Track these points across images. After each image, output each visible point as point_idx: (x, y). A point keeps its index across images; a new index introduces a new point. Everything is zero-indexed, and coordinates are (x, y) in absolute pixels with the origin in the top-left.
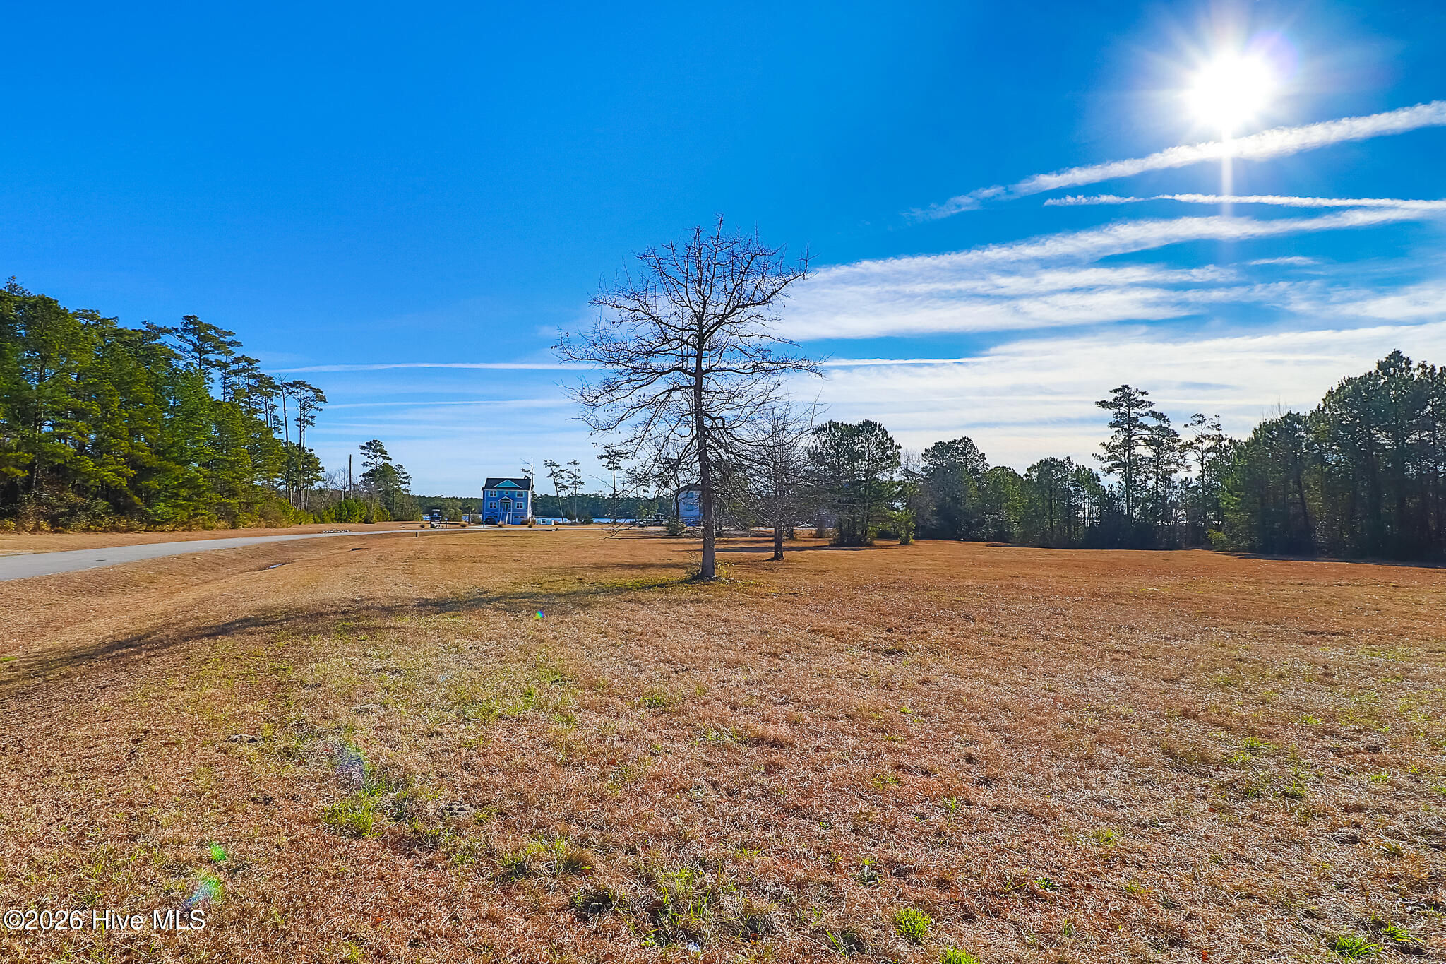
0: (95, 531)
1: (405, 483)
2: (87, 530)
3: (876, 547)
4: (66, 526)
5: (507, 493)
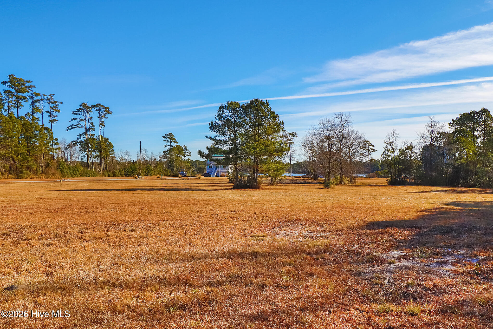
1: (188, 155)
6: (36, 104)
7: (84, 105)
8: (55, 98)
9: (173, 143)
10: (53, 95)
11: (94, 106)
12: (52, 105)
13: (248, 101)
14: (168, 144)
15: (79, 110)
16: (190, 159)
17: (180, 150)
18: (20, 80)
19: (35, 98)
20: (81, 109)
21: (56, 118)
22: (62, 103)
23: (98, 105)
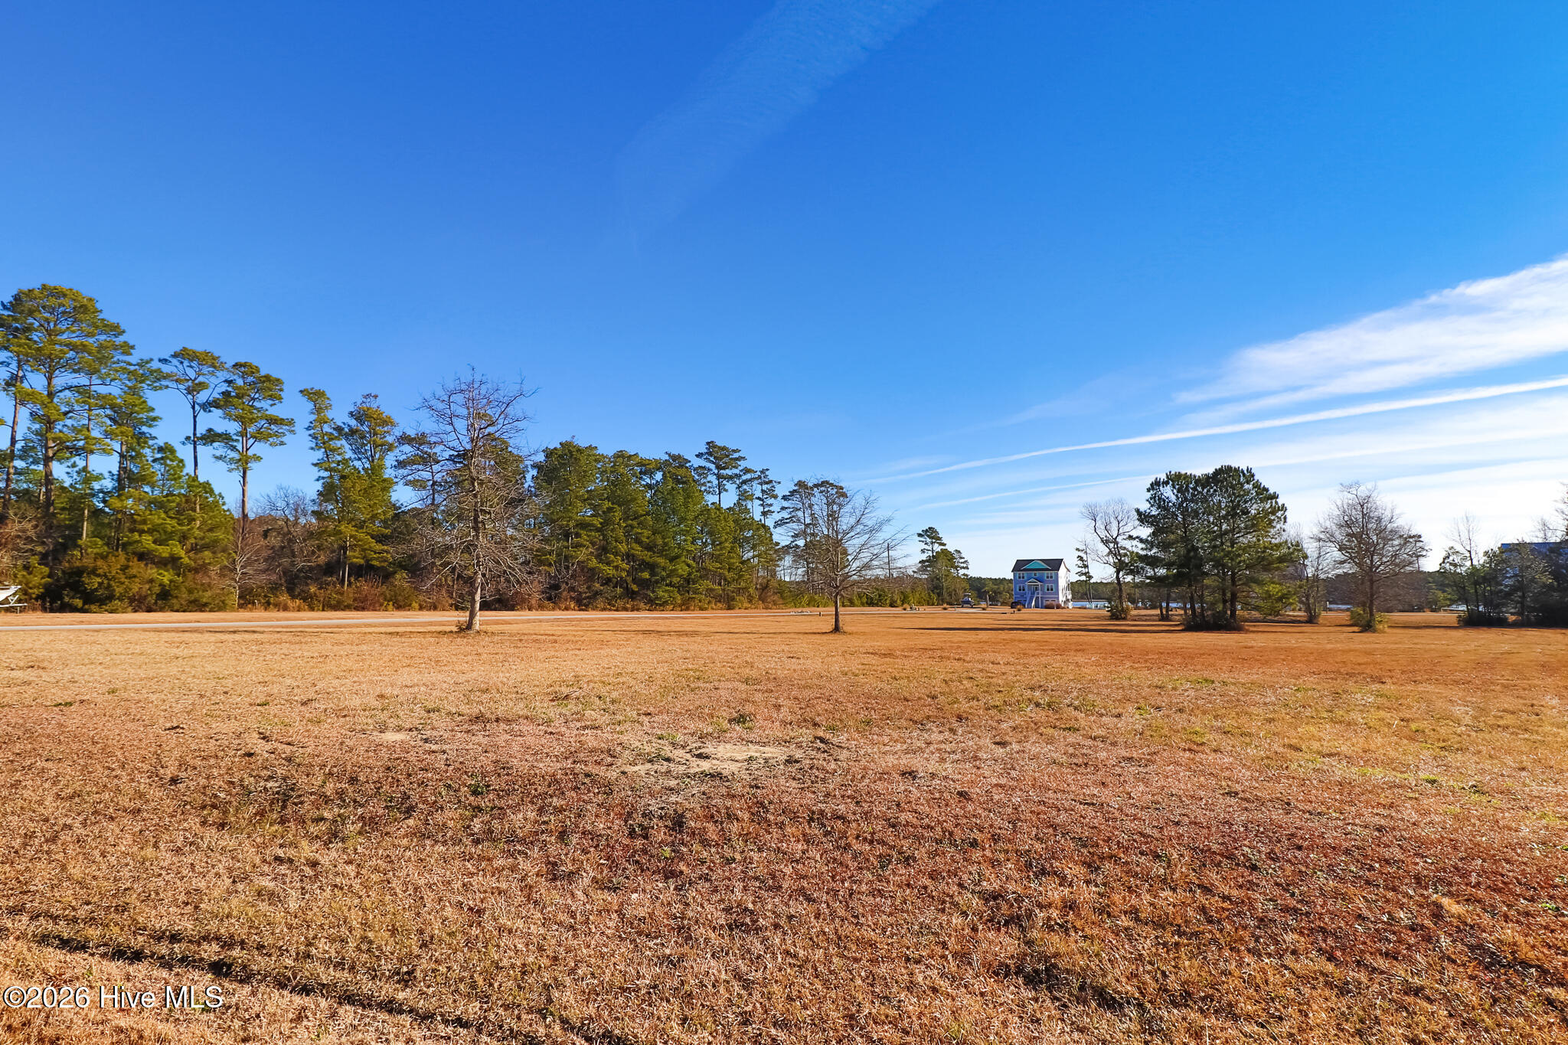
0: (610, 610)
1: (964, 568)
2: (604, 609)
3: (1247, 631)
4: (587, 606)
5: (1035, 575)
6: (745, 487)
7: (801, 484)
8: (771, 476)
9: (936, 545)
10: (767, 470)
11: (816, 486)
12: (765, 487)
13: (1211, 471)
14: (927, 547)
15: (793, 493)
16: (967, 575)
17: (949, 558)
18: (724, 448)
19: (744, 478)
20: (795, 491)
21: (771, 509)
22: (779, 483)
23: (825, 483)
